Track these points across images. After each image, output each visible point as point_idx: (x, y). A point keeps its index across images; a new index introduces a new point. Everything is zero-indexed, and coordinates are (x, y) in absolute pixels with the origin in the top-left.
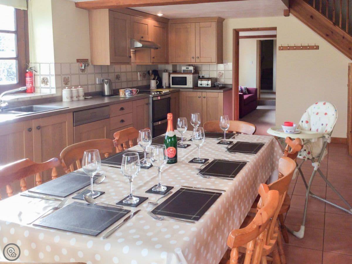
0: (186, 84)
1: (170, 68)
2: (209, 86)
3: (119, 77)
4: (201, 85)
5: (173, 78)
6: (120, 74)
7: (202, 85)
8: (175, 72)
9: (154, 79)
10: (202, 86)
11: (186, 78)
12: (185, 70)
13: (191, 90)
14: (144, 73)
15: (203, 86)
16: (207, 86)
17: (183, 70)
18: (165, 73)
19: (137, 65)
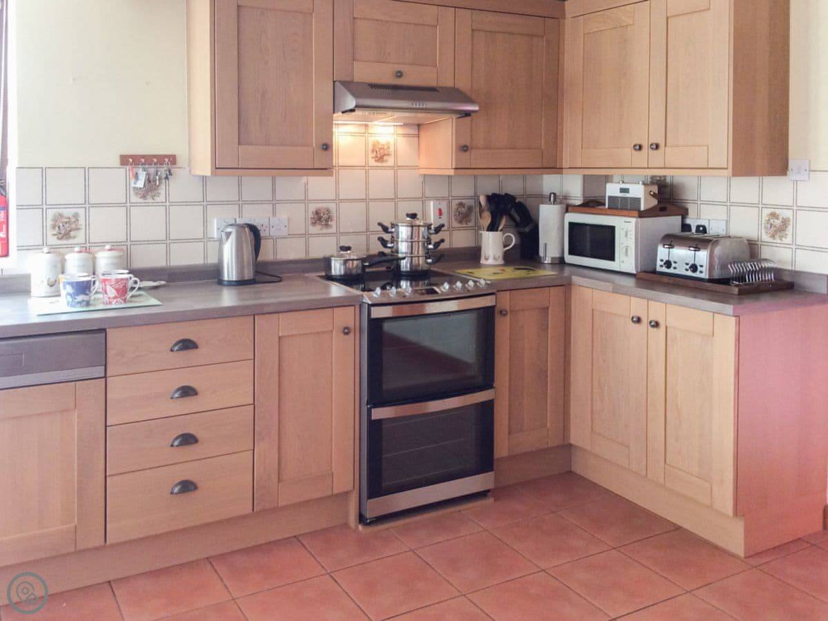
0: (611, 257)
1: (574, 188)
2: (697, 275)
3: (329, 218)
4: (668, 264)
5: (572, 225)
6: (332, 206)
7: (673, 265)
8: (591, 204)
9: (492, 228)
10: (671, 271)
11: (612, 229)
12: (616, 198)
13: (630, 282)
14: (461, 205)
15: (676, 272)
16: (690, 273)
17: (610, 197)
18: (552, 206)
19: (425, 176)
